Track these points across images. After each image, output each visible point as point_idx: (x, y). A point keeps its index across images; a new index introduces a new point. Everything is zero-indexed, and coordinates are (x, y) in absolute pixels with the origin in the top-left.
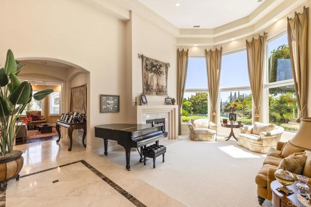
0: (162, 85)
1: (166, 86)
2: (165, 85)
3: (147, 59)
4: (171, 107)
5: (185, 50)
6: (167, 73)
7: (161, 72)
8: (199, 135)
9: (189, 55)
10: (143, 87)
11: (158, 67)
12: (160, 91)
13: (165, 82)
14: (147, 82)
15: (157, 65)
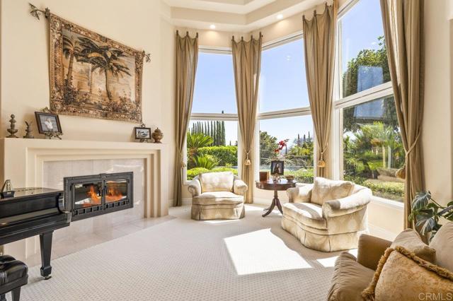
0: (123, 96)
1: (138, 102)
2: (133, 98)
3: (68, 26)
4: (150, 147)
5: (192, 35)
6: (139, 72)
7: (120, 68)
8: (207, 207)
9: (199, 47)
10: (52, 92)
11: (109, 55)
12: (116, 110)
13: (133, 91)
14: (67, 82)
15: (107, 48)
